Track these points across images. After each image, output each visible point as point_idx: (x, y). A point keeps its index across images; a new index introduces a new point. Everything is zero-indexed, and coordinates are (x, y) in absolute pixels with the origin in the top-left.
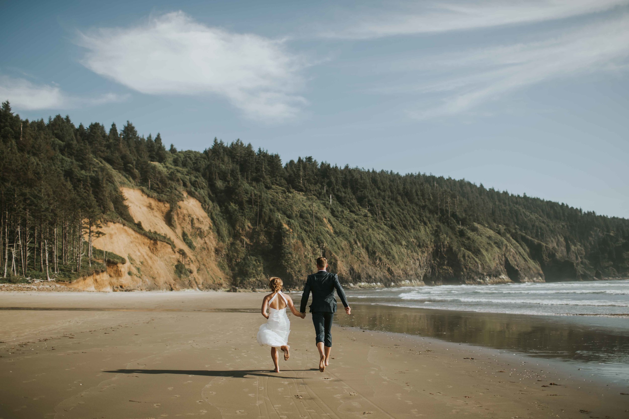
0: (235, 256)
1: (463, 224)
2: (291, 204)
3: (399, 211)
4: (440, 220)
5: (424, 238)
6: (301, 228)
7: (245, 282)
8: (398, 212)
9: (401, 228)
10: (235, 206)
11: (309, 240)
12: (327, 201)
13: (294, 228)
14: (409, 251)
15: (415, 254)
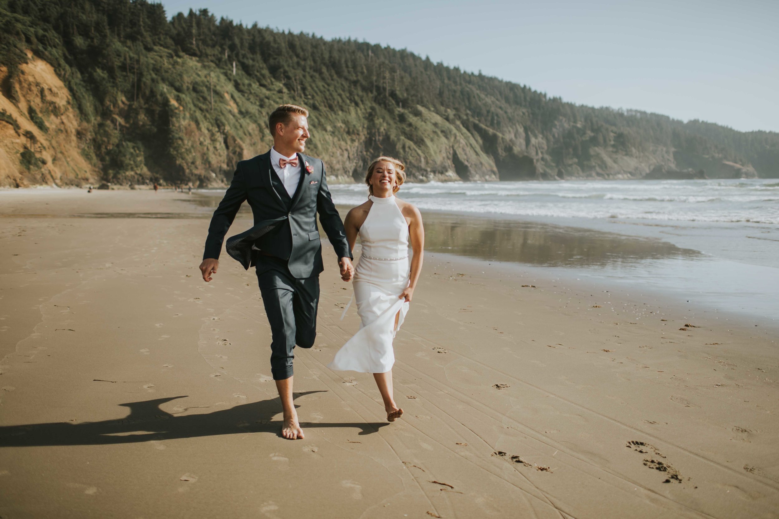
0: (104, 141)
1: (404, 107)
2: (181, 72)
3: (323, 86)
4: (376, 100)
5: (355, 123)
6: (195, 105)
7: (119, 176)
8: (322, 88)
9: (325, 109)
10: (103, 73)
11: (205, 121)
12: (230, 70)
13: (185, 105)
14: (336, 139)
15: (343, 143)
